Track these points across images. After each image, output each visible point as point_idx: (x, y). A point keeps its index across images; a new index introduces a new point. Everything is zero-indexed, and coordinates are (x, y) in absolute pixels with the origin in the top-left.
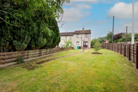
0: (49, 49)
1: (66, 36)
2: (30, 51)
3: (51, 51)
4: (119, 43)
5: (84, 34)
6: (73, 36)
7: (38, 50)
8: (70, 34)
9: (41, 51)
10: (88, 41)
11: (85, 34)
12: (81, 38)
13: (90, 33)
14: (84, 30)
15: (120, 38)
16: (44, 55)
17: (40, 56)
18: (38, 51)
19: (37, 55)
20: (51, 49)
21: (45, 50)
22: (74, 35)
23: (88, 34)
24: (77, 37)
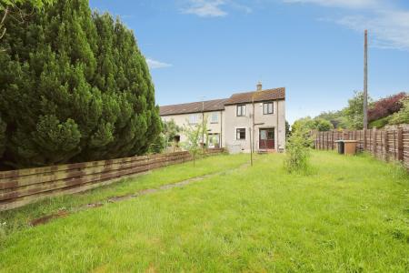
0: (120, 160)
1: (201, 114)
2: (23, 172)
3: (128, 165)
4: (393, 128)
5: (261, 104)
6: (223, 112)
7: (65, 167)
8: (216, 107)
9: (79, 169)
10: (274, 125)
11: (264, 102)
12: (252, 116)
13: (283, 99)
14: (264, 89)
15: (397, 111)
16: (93, 182)
17: (79, 185)
18: (67, 171)
19: (63, 184)
20: (129, 159)
21: (101, 163)
22: (226, 108)
23: (275, 103)
24: (239, 114)
